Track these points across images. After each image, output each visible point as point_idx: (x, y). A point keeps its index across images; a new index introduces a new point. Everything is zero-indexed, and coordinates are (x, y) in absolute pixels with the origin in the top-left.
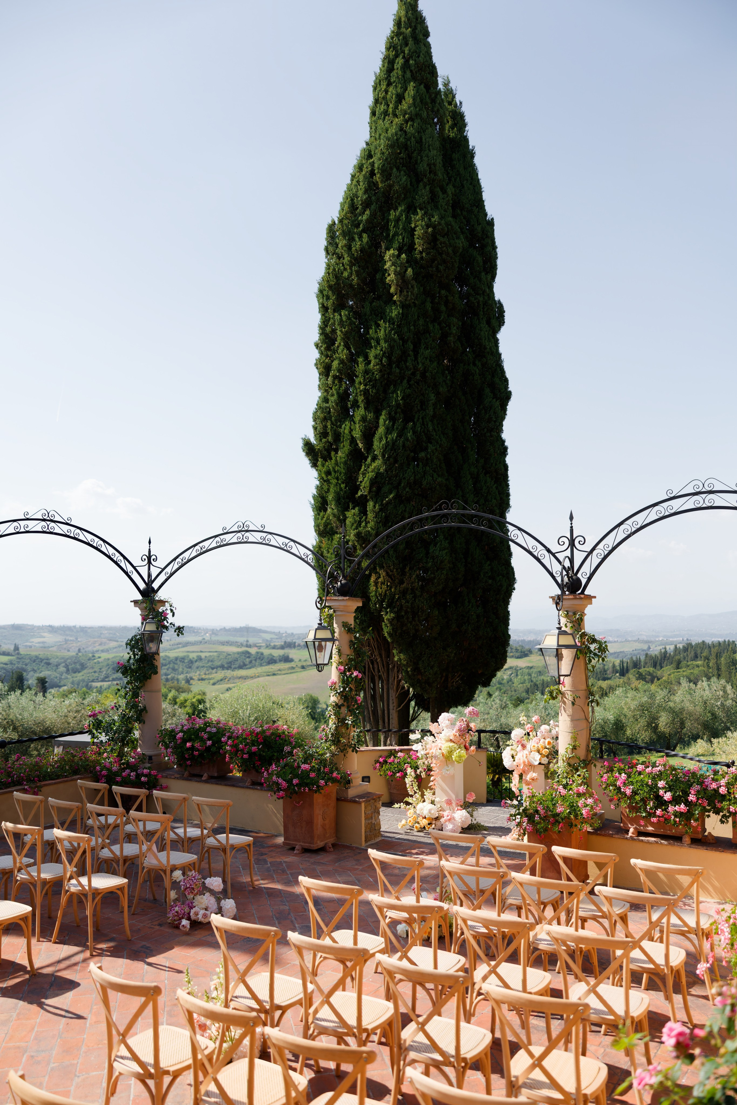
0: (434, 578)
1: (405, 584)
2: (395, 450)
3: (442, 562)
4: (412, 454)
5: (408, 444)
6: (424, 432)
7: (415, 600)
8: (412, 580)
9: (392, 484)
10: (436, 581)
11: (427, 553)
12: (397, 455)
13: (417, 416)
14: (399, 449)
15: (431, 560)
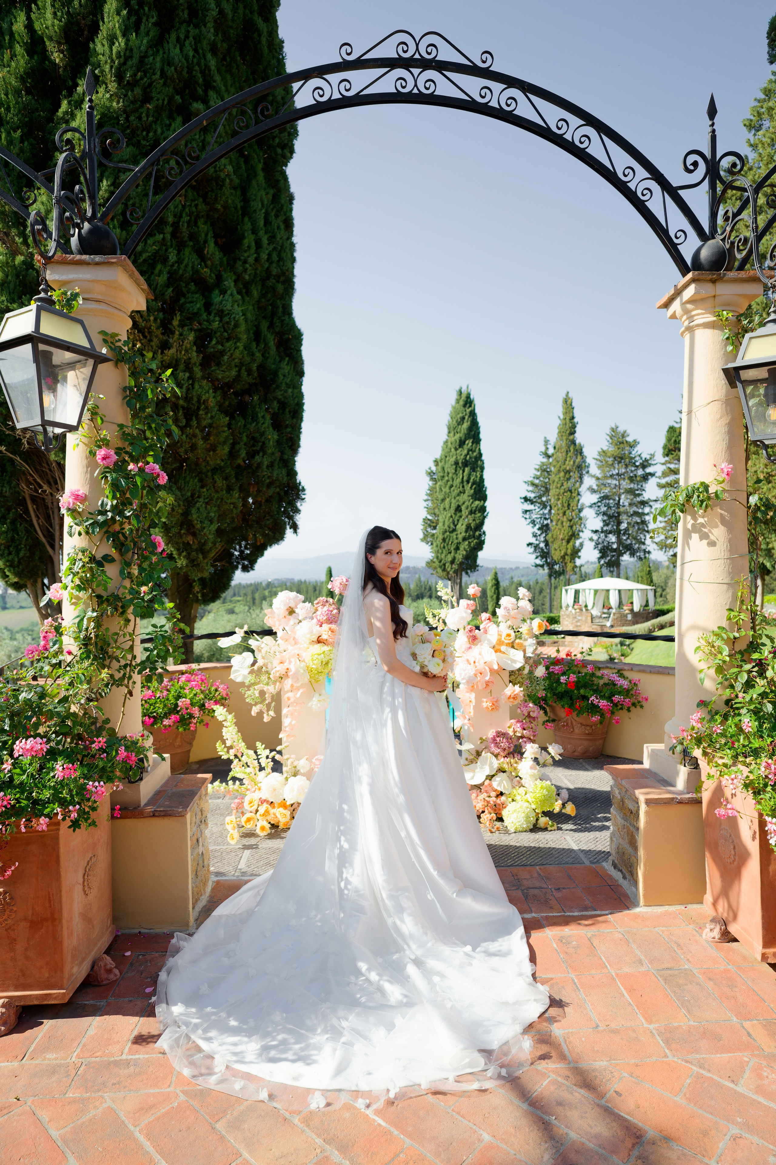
0: (222, 353)
1: (172, 351)
2: (145, 73)
3: (236, 326)
4: (178, 98)
5: (170, 71)
6: (198, 64)
7: (193, 385)
8: (187, 344)
9: (137, 145)
10: (226, 357)
11: (208, 306)
12: (150, 85)
13: (183, 30)
14: (154, 74)
15: (217, 319)
